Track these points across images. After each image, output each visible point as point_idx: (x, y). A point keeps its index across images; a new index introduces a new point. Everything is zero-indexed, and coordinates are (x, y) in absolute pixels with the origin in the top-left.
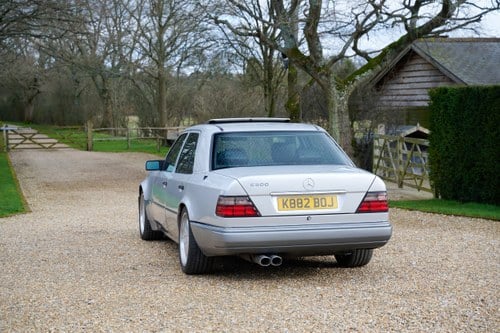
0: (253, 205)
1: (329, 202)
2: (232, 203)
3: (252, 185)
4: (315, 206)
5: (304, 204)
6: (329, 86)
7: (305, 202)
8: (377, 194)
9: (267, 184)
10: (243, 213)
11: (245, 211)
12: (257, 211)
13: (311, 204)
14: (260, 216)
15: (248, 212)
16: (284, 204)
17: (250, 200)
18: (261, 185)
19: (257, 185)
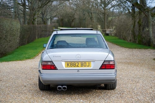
0: (54, 65)
1: (87, 64)
2: (46, 64)
3: (54, 57)
4: (81, 66)
5: (76, 65)
6: (149, 16)
7: (77, 64)
8: (109, 61)
9: (60, 56)
10: (50, 68)
11: (51, 67)
12: (56, 67)
13: (80, 65)
14: (57, 69)
15: (52, 68)
16: (68, 65)
17: (53, 63)
18: (58, 56)
19: (56, 57)
